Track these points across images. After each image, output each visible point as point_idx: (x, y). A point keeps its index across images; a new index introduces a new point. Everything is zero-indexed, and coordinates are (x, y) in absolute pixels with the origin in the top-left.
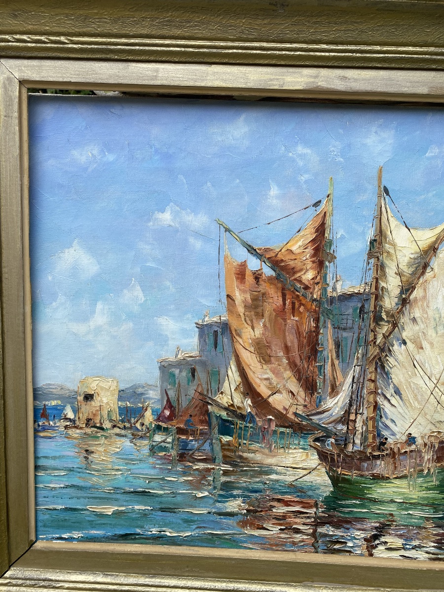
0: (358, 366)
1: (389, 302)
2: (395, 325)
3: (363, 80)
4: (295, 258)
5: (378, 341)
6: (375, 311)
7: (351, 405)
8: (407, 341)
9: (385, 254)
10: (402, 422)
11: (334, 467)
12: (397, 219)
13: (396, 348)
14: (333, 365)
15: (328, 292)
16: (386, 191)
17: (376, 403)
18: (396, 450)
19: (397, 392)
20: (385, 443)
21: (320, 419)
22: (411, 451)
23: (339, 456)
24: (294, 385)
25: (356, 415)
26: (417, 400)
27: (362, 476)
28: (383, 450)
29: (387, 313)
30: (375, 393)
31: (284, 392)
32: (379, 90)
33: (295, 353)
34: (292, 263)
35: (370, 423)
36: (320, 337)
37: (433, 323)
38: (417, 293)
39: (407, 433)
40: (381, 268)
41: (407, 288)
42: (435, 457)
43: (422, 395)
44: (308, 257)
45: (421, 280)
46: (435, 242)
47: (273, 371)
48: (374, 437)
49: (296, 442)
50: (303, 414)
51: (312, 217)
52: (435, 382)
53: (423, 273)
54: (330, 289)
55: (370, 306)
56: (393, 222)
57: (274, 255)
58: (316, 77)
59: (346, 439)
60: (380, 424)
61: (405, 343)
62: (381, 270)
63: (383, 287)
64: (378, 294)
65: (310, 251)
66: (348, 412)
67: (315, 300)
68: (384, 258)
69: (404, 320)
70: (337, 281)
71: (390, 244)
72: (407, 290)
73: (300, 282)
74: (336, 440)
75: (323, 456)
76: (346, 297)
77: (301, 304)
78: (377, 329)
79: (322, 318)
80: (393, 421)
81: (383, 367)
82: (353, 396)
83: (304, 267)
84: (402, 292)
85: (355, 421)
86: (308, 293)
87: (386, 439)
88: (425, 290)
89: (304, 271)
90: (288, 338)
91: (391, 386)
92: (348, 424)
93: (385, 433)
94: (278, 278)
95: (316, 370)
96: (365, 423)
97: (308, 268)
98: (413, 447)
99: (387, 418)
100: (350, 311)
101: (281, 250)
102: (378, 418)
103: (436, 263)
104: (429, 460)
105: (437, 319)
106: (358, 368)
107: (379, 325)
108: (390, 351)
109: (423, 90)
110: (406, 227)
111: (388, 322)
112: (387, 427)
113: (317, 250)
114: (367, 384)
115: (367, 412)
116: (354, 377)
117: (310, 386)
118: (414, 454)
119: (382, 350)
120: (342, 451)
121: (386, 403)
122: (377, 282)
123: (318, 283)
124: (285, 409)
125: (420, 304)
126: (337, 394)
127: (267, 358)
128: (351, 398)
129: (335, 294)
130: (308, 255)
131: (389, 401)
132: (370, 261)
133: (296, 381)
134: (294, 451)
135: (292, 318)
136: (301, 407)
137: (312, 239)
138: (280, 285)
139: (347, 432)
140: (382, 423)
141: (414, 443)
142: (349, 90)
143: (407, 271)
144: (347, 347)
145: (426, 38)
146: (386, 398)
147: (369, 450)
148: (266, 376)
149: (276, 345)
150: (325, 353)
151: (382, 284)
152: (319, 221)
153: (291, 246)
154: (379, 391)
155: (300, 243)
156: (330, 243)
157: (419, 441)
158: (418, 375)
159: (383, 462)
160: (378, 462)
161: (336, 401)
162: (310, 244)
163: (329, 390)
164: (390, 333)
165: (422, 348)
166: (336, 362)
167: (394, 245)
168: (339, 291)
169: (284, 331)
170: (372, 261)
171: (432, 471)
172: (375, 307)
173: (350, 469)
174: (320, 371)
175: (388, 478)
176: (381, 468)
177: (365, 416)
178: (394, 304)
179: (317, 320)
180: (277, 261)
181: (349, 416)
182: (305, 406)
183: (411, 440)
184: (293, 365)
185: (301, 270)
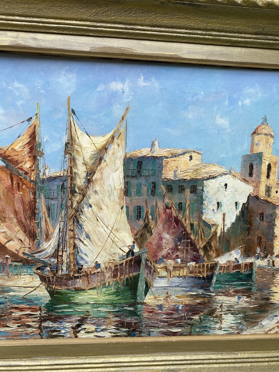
0: (62, 221)
1: (80, 182)
2: (84, 196)
3: (47, 40)
4: (18, 154)
5: (74, 206)
6: (71, 187)
7: (59, 246)
8: (92, 205)
9: (75, 152)
10: (91, 255)
11: (50, 285)
12: (81, 129)
13: (85, 209)
14: (46, 221)
15: (40, 176)
16: (73, 112)
17: (75, 244)
18: (88, 272)
19: (88, 236)
20: (82, 268)
21: (40, 256)
22: (98, 272)
23: (53, 278)
24: (22, 235)
25: (62, 252)
26: (100, 241)
27: (68, 289)
28: (81, 273)
29: (79, 188)
30: (74, 238)
31: (15, 240)
32: (58, 47)
33: (22, 215)
34: (16, 157)
35: (72, 257)
36: (37, 204)
37: (107, 194)
38: (96, 176)
39: (95, 261)
40: (73, 160)
41: (91, 173)
42: (112, 275)
43: (103, 238)
44: (26, 153)
45: (99, 168)
46: (106, 144)
47: (8, 227)
48: (74, 265)
49: (25, 271)
50: (29, 253)
51: (27, 128)
52: (111, 229)
53: (100, 163)
54: (41, 174)
55: (68, 184)
56: (79, 132)
57: (3, 152)
58: (17, 37)
59: (57, 268)
60: (78, 257)
61: (91, 206)
62: (73, 161)
63: (75, 172)
64: (72, 177)
65: (27, 149)
66: (57, 251)
67: (32, 181)
68: (75, 154)
69: (90, 192)
70: (46, 169)
71: (78, 145)
72: (90, 174)
73: (22, 169)
74: (51, 268)
75: (43, 279)
76: (52, 179)
77: (23, 184)
78: (73, 198)
79: (38, 192)
80: (86, 255)
81: (78, 222)
82: (60, 241)
83: (24, 160)
84: (87, 175)
85: (62, 256)
86: (28, 176)
87: (82, 266)
88: (101, 173)
89: (24, 162)
90: (16, 206)
91: (84, 233)
92: (58, 258)
93: (81, 262)
94: (7, 167)
95: (35, 225)
96: (68, 257)
97: (26, 160)
98: (99, 270)
99: (82, 253)
100: (56, 187)
101: (8, 149)
102: (76, 253)
103: (107, 157)
104: (109, 277)
105: (110, 191)
106: (62, 223)
107: (74, 196)
108: (82, 211)
109: (87, 49)
110: (87, 135)
111: (80, 194)
112: (82, 258)
113: (31, 149)
114: (68, 232)
115: (69, 250)
116: (60, 229)
117: (32, 236)
118: (100, 274)
119: (77, 211)
120: (55, 274)
121: (81, 244)
122: (71, 169)
123: (33, 170)
124: (16, 250)
125: (99, 182)
126: (50, 240)
127: (3, 219)
128: (59, 241)
129: (45, 177)
130: (26, 152)
131: (83, 242)
132: (66, 156)
133: (23, 233)
134: (24, 276)
135: (18, 193)
136: (27, 249)
137: (28, 142)
138: (8, 172)
139: (58, 263)
140: (79, 256)
141: (100, 267)
142: (39, 47)
143: (90, 162)
144: (55, 210)
145: (82, 16)
146: (81, 240)
147: (72, 273)
148: (3, 231)
149: (9, 210)
150: (41, 214)
151: (75, 170)
152: (31, 130)
153: (14, 147)
154: (76, 236)
155: (20, 145)
156: (40, 144)
157: (103, 266)
158: (100, 225)
159: (81, 280)
160: (78, 280)
161: (49, 244)
162: (26, 145)
163: (45, 237)
164: (82, 201)
165: (101, 209)
166: (48, 220)
167: (80, 146)
168: (47, 175)
169: (13, 202)
170: (68, 156)
171: (111, 283)
172: (71, 185)
173: (61, 285)
174: (38, 226)
175: (84, 290)
176: (80, 283)
177: (68, 253)
178: (83, 183)
179: (34, 194)
180: (6, 156)
181: (58, 253)
182: (30, 248)
183: (98, 265)
184: (20, 222)
185: (22, 162)
